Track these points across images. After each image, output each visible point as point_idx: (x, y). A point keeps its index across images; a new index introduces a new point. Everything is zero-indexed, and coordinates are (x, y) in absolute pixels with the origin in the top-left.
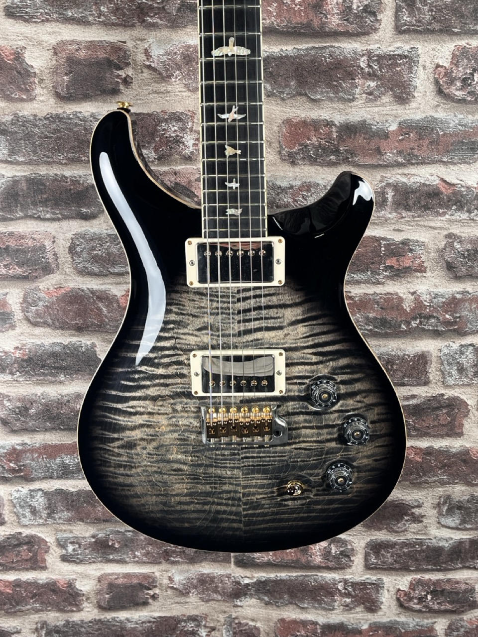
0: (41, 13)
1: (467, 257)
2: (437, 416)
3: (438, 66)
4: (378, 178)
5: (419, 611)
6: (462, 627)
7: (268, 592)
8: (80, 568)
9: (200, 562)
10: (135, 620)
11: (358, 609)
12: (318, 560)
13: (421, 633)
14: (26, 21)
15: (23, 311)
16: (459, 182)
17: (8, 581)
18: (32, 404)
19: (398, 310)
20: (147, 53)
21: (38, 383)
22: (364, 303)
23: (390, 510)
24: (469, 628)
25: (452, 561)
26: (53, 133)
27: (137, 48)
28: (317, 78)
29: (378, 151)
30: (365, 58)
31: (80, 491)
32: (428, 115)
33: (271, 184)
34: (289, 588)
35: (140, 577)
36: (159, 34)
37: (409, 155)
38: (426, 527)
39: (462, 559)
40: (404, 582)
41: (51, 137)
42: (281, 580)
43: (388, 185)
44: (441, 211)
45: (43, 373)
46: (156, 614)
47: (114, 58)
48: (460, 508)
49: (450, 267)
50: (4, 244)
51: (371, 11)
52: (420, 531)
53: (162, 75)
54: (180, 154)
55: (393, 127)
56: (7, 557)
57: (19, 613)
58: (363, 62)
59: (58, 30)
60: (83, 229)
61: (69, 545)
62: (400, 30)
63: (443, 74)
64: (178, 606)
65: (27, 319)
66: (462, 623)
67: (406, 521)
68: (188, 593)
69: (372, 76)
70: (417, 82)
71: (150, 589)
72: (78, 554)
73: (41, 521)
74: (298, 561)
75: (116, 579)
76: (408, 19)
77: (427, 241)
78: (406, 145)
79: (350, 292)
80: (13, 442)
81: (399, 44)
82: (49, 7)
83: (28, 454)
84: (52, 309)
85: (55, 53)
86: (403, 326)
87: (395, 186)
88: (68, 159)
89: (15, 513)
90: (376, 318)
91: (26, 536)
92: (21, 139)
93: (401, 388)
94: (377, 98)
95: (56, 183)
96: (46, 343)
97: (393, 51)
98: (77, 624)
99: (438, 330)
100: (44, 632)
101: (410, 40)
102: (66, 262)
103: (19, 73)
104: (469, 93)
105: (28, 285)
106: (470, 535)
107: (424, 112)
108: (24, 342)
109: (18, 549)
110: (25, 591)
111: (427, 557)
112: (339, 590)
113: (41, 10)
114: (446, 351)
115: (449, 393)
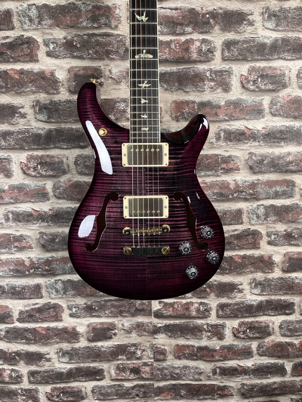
0: (63, 54)
1: (258, 163)
2: (248, 239)
3: (242, 75)
4: (217, 126)
5: (244, 338)
6: (264, 346)
7: (170, 331)
8: (78, 320)
9: (137, 316)
10: (105, 346)
11: (214, 339)
12: (194, 313)
13: (245, 350)
14: (56, 58)
15: (53, 192)
16: (253, 128)
17: (44, 327)
18: (57, 237)
19: (228, 188)
20: (110, 71)
21: (60, 226)
22: (211, 186)
23: (228, 287)
24: (268, 347)
25: (258, 312)
26: (68, 109)
27: (106, 69)
28: (187, 82)
29: (216, 114)
30: (209, 72)
31: (79, 280)
32: (237, 97)
33: (167, 130)
34: (180, 329)
35: (108, 324)
36: (115, 63)
37: (230, 116)
38: (245, 295)
39: (263, 310)
40: (235, 323)
41: (67, 110)
42: (177, 324)
43: (221, 130)
44: (246, 142)
45: (63, 222)
46: (116, 343)
47: (95, 74)
48: (260, 284)
49: (251, 168)
50: (44, 160)
51: (211, 51)
52: (242, 297)
53: (117, 82)
54: (125, 117)
55: (223, 103)
56: (43, 315)
57: (49, 344)
58: (208, 74)
59: (70, 62)
60: (81, 153)
61: (73, 308)
62: (224, 59)
63: (244, 79)
64: (127, 339)
65: (55, 196)
66: (264, 344)
67: (236, 292)
68: (131, 332)
69: (212, 80)
70: (233, 83)
71: (113, 330)
72: (78, 313)
73: (60, 296)
74: (184, 314)
75: (96, 325)
76: (228, 54)
77: (240, 156)
78: (229, 112)
79: (205, 180)
80: (47, 256)
81: (224, 66)
82: (66, 51)
83: (55, 262)
84: (67, 191)
85: (69, 72)
86: (230, 196)
87: (224, 131)
88: (74, 120)
89: (48, 292)
90: (218, 193)
91: (53, 304)
92: (53, 111)
93: (231, 226)
94: (214, 90)
95: (69, 131)
96: (64, 207)
97: (221, 69)
98: (77, 349)
99: (246, 198)
100: (61, 354)
101: (229, 64)
102: (73, 168)
103: (53, 81)
104: (256, 87)
105: (56, 180)
106: (266, 298)
107: (237, 96)
108: (54, 207)
109: (49, 311)
110: (52, 333)
111: (246, 310)
112: (205, 329)
113: (62, 53)
114: (251, 208)
115: (253, 228)
